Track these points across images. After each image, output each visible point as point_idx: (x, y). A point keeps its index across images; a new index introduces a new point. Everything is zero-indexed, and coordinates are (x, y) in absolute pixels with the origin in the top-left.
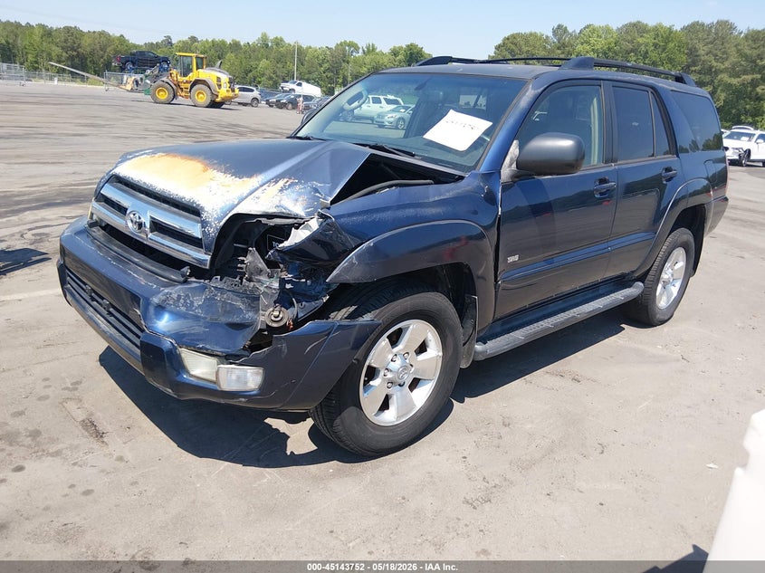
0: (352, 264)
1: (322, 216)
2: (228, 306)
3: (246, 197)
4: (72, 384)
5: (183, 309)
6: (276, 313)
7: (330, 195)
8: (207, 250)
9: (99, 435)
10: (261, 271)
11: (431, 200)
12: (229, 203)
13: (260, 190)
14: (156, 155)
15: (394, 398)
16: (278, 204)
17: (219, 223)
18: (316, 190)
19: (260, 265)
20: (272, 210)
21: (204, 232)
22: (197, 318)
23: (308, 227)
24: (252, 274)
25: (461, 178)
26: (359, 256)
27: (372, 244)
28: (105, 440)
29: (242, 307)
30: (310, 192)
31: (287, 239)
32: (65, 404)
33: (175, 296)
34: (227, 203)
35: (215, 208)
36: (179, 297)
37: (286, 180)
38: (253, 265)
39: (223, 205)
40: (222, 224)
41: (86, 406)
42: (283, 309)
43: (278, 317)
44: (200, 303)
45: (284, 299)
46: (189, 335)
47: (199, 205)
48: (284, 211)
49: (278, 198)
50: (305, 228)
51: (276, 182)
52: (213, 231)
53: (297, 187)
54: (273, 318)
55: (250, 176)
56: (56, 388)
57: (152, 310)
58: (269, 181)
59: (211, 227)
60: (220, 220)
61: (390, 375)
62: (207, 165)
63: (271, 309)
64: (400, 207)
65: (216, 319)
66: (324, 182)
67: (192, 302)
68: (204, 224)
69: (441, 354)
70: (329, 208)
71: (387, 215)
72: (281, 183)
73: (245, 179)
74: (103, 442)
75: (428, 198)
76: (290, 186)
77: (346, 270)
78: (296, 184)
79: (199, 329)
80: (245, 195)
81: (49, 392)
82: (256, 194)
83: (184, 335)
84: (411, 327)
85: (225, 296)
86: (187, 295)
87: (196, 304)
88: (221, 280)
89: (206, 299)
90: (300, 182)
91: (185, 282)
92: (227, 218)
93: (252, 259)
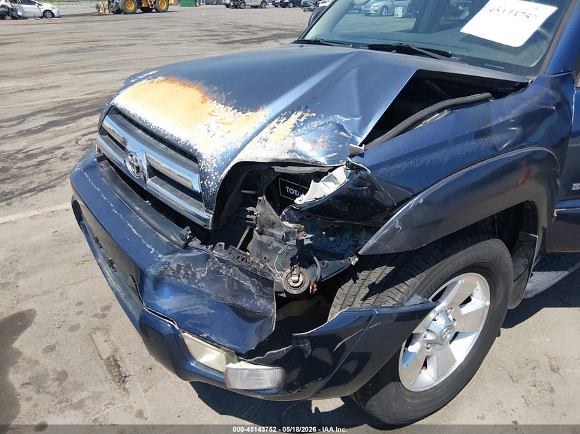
0: (394, 230)
1: (351, 167)
2: (235, 284)
3: (252, 139)
4: (102, 310)
5: (185, 281)
6: (295, 278)
7: (359, 134)
8: (208, 207)
9: (122, 379)
10: (274, 224)
11: (494, 123)
12: (231, 148)
13: (267, 130)
14: (156, 80)
15: (434, 358)
16: (290, 147)
17: (220, 174)
18: (341, 128)
19: (272, 217)
20: (285, 156)
21: (202, 186)
22: (200, 294)
23: (334, 180)
24: (263, 226)
25: (524, 86)
26: (403, 219)
27: (422, 201)
28: (127, 386)
29: (253, 289)
30: (333, 130)
31: (305, 192)
32: (93, 335)
33: (174, 266)
34: (229, 148)
35: (215, 155)
36: (179, 267)
37: (300, 114)
38: (264, 217)
39: (224, 150)
40: (223, 176)
41: (112, 338)
42: (302, 269)
43: (298, 281)
44: (203, 275)
45: (303, 258)
46: (193, 316)
47: (196, 150)
48: (299, 157)
49: (291, 140)
50: (329, 180)
51: (288, 117)
52: (213, 185)
53: (315, 124)
54: (291, 284)
55: (255, 108)
56: (87, 314)
57: (149, 284)
58: (278, 116)
59: (211, 179)
60: (220, 170)
61: (430, 337)
62: (206, 94)
63: (289, 271)
64: (458, 140)
65: (223, 299)
66: (352, 115)
67: (194, 274)
68: (203, 176)
69: (488, 303)
70: (361, 155)
71: (442, 155)
72: (294, 118)
73: (249, 114)
74: (125, 389)
75: (489, 120)
76: (305, 122)
77: (386, 239)
78: (313, 119)
79: (203, 310)
80: (250, 135)
81: (81, 320)
82: (263, 134)
83: (187, 317)
84: (460, 282)
85: (231, 270)
86: (188, 266)
87: (198, 276)
88: (226, 248)
89: (209, 271)
90: (318, 116)
91: (186, 247)
92: (229, 168)
93: (262, 210)
